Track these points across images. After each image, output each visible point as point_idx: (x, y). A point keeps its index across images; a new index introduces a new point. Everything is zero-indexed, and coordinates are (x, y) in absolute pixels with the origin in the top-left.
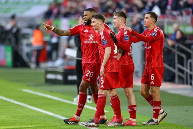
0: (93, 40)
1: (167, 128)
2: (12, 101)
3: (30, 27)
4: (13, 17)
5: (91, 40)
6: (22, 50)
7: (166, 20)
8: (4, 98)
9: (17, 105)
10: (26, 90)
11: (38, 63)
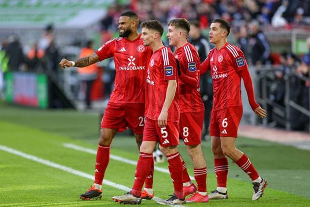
0: (134, 64)
1: (295, 206)
2: (48, 163)
3: (77, 44)
4: (49, 29)
5: (132, 65)
6: (63, 82)
7: (295, 32)
8: (35, 159)
9: (54, 168)
10: (70, 145)
11: (88, 102)
